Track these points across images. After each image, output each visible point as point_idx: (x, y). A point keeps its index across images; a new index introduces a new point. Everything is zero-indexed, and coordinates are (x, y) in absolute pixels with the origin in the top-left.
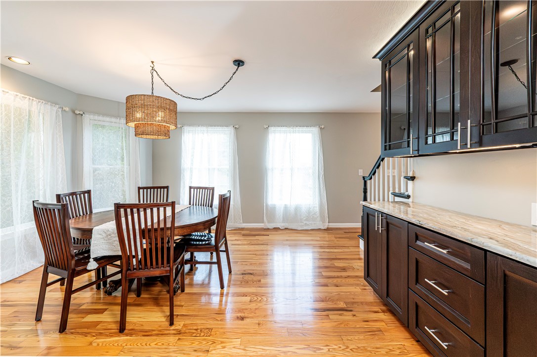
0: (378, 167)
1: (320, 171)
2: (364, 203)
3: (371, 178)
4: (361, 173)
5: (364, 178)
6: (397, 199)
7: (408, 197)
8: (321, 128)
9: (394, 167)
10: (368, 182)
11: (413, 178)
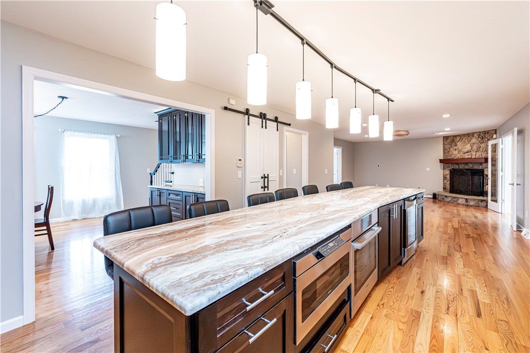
0: (159, 167)
1: (116, 169)
2: (151, 186)
3: (155, 174)
4: (149, 171)
5: (150, 174)
6: (167, 184)
7: (171, 182)
8: (117, 137)
9: (165, 167)
10: (153, 176)
11: (173, 173)
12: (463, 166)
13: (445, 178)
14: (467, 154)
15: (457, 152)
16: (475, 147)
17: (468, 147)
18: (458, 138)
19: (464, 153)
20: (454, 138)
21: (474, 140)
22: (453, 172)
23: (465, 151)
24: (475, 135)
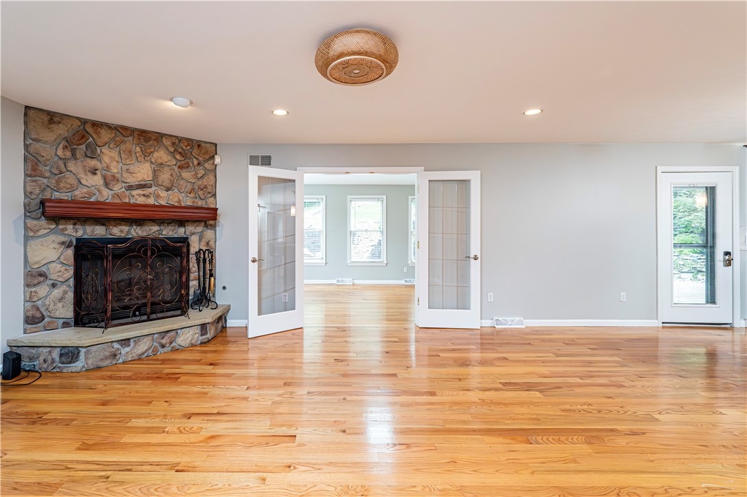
12: (125, 228)
13: (34, 276)
14: (140, 192)
15: (97, 180)
16: (165, 176)
17: (143, 172)
18: (105, 135)
19: (130, 188)
20: (89, 129)
21: (161, 155)
22: (85, 253)
23: (132, 180)
24: (167, 142)
